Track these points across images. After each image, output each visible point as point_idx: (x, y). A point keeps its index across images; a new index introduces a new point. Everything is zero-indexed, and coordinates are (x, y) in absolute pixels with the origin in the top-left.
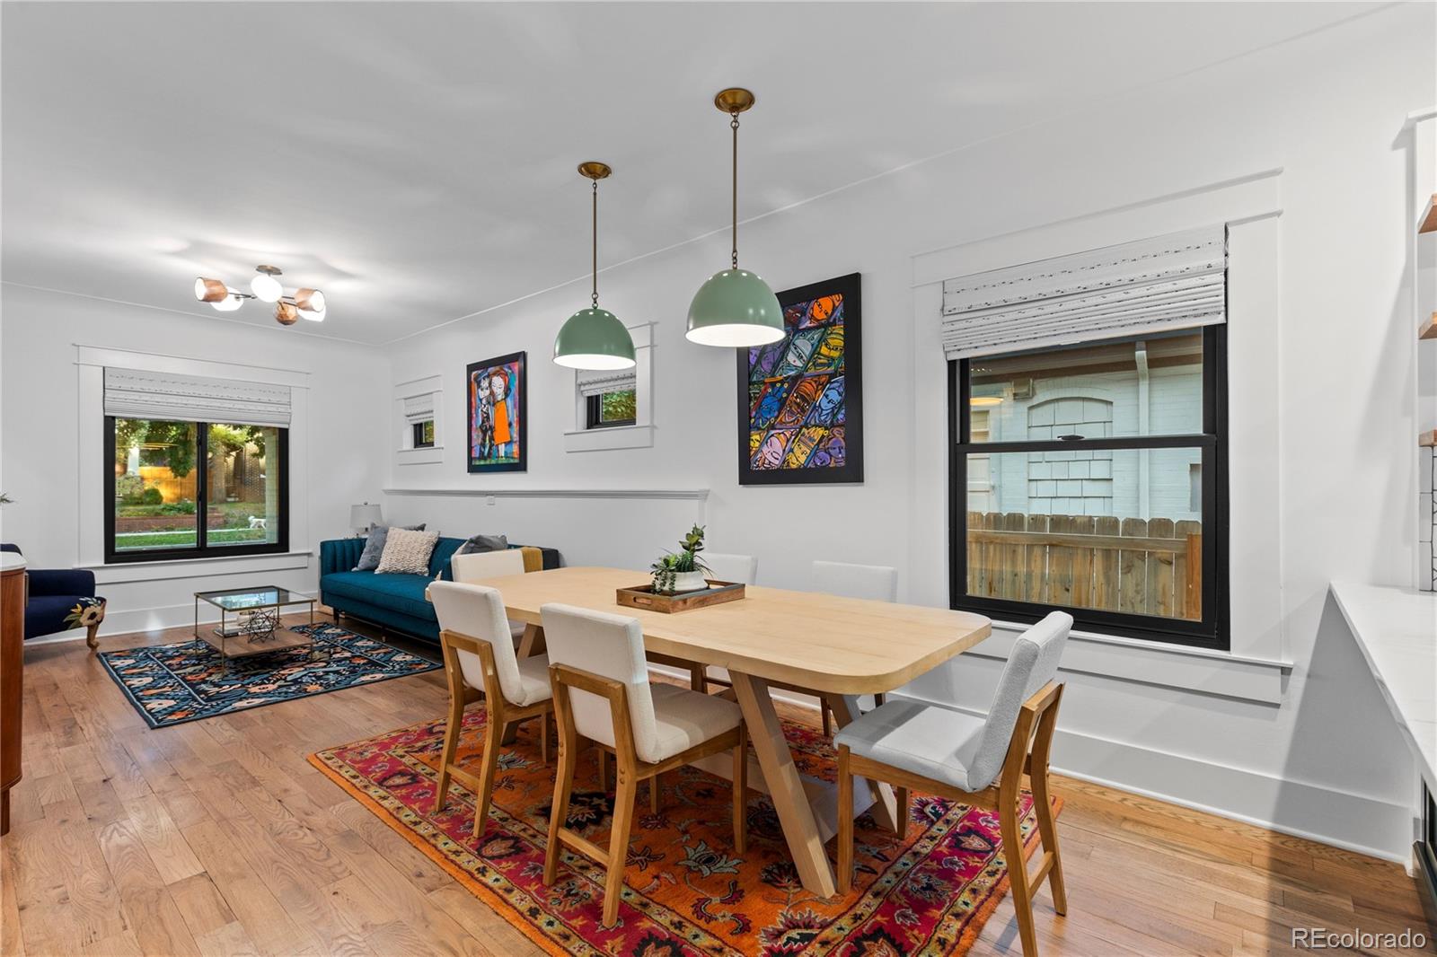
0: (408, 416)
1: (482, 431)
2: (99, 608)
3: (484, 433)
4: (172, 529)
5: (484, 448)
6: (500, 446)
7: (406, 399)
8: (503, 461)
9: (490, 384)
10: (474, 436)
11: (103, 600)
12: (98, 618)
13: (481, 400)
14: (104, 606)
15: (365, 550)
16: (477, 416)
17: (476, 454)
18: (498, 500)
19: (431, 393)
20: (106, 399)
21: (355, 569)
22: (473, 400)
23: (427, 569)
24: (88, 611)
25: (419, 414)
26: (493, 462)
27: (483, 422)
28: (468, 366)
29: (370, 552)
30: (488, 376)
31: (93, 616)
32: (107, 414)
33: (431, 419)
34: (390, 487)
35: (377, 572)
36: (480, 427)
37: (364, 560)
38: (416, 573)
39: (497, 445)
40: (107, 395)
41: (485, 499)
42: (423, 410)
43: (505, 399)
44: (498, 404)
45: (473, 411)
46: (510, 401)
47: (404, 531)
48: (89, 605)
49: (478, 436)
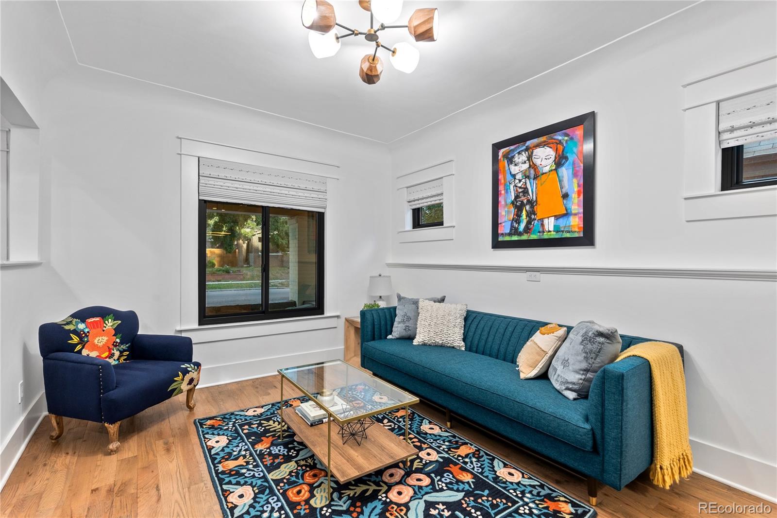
0: (409, 202)
1: (516, 207)
2: (196, 373)
3: (519, 209)
4: (220, 281)
5: (519, 223)
6: (546, 221)
7: (407, 188)
8: (553, 235)
9: (530, 158)
10: (502, 212)
11: (198, 365)
12: (195, 382)
13: (514, 176)
14: (199, 370)
15: (397, 319)
16: (507, 191)
17: (505, 228)
18: (544, 277)
19: (442, 178)
20: (200, 184)
21: (389, 337)
22: (501, 177)
23: (463, 343)
24: (188, 377)
25: (423, 199)
26: (534, 237)
27: (517, 197)
28: (493, 144)
29: (403, 321)
30: (527, 149)
31: (191, 381)
32: (201, 198)
33: (441, 201)
34: (390, 261)
35: (415, 342)
36: (513, 203)
37: (398, 330)
38: (453, 347)
39: (542, 220)
40: (201, 181)
41: (524, 276)
42: (429, 194)
43: (556, 169)
44: (544, 177)
45: (501, 188)
46: (565, 172)
47: (432, 303)
48: (188, 372)
49: (508, 212)
